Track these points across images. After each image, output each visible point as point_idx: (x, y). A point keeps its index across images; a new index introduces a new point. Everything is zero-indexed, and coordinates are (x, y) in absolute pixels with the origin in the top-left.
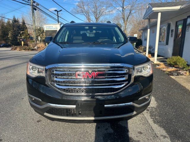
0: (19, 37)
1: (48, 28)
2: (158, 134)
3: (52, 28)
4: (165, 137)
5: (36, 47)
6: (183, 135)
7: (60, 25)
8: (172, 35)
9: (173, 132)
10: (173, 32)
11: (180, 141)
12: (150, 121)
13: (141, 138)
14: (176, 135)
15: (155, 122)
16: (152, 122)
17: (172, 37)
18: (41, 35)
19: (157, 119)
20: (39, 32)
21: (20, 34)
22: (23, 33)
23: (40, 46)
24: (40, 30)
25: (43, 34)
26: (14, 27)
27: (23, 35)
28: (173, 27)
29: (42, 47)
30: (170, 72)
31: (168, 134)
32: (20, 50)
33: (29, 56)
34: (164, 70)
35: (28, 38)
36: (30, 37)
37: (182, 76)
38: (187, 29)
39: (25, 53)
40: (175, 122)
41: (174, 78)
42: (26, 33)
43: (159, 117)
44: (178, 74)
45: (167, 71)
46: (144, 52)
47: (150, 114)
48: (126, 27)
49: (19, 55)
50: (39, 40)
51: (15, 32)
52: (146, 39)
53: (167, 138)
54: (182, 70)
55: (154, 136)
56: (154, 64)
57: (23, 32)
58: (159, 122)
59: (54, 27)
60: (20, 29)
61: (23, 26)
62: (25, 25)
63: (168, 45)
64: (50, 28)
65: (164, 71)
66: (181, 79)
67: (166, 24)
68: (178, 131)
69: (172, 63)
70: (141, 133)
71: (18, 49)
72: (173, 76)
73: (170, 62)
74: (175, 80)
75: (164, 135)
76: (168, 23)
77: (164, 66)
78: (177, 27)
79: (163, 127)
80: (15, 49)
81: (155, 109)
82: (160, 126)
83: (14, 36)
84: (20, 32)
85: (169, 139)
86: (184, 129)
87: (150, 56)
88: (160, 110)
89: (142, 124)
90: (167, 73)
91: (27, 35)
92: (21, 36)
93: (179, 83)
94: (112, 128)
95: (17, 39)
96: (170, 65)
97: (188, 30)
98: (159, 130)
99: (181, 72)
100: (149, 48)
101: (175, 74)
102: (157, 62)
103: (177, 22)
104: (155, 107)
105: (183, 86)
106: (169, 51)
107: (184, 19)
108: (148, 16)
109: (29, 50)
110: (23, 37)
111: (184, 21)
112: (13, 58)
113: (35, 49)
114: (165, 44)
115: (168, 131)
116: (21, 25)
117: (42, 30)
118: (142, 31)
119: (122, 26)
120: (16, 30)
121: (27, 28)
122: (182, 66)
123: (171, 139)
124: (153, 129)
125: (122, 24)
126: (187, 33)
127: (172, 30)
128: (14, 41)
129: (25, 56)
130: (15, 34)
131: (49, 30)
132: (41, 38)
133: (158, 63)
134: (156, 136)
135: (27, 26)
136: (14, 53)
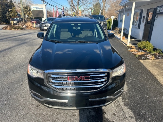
0: (8, 14)
1: (34, 8)
2: (127, 115)
3: (38, 9)
4: (132, 117)
5: (25, 26)
6: (144, 116)
7: (46, 5)
8: (143, 20)
9: (138, 114)
10: (145, 18)
11: (142, 120)
12: (122, 104)
13: (114, 119)
14: (140, 116)
15: (125, 105)
16: (123, 105)
17: (143, 22)
18: (28, 13)
19: (127, 102)
20: (26, 10)
21: (9, 12)
22: (11, 11)
23: (29, 25)
24: (26, 8)
25: (30, 12)
26: (2, 5)
27: (11, 13)
28: (145, 14)
29: (30, 26)
30: (139, 55)
31: (134, 115)
32: (10, 30)
33: (20, 37)
34: (135, 53)
35: (16, 15)
36: (17, 14)
37: (148, 60)
38: (156, 17)
39: (16, 33)
40: (140, 105)
41: (143, 61)
42: (14, 11)
43: (129, 100)
44: (146, 58)
45: (137, 54)
46: (119, 34)
47: (122, 98)
48: (104, 6)
49: (11, 36)
50: (27, 17)
51: (4, 9)
52: (121, 21)
53: (133, 118)
54: (149, 54)
55: (124, 117)
56: (128, 47)
57: (11, 9)
58: (128, 105)
59: (40, 8)
60: (8, 7)
61: (10, 4)
62: (13, 3)
63: (139, 28)
64: (37, 8)
65: (135, 55)
66: (148, 63)
67: (140, 10)
68: (141, 112)
69: (142, 47)
70: (114, 115)
71: (9, 28)
72: (142, 60)
73: (140, 46)
74: (143, 65)
75: (131, 116)
76: (141, 10)
77: (135, 49)
78: (148, 14)
79: (131, 110)
80: (6, 28)
81: (126, 92)
82: (129, 108)
83: (3, 13)
84: (8, 10)
85: (135, 119)
86: (146, 111)
87: (124, 38)
88: (129, 94)
89: (116, 107)
90: (137, 57)
91: (14, 13)
92: (10, 14)
93: (146, 67)
94: (94, 111)
95: (6, 16)
96: (140, 49)
97: (157, 19)
98: (128, 112)
99: (148, 56)
100: (124, 30)
101: (143, 58)
102: (129, 44)
103: (148, 10)
104: (126, 91)
105: (148, 70)
106: (140, 34)
107: (154, 8)
108: (124, 4)
109: (18, 29)
110: (11, 14)
111: (154, 10)
112: (6, 40)
113: (24, 28)
114: (137, 28)
115: (134, 113)
116: (9, 3)
117: (28, 8)
118: (118, 13)
119: (101, 6)
120: (4, 8)
121: (14, 6)
122: (150, 51)
123: (136, 120)
124: (123, 111)
125: (101, 4)
126: (156, 21)
127: (143, 16)
128: (4, 18)
129: (16, 37)
130: (4, 12)
131: (36, 10)
132: (28, 16)
133: (131, 45)
134: (125, 117)
135: (14, 4)
136: (6, 33)
